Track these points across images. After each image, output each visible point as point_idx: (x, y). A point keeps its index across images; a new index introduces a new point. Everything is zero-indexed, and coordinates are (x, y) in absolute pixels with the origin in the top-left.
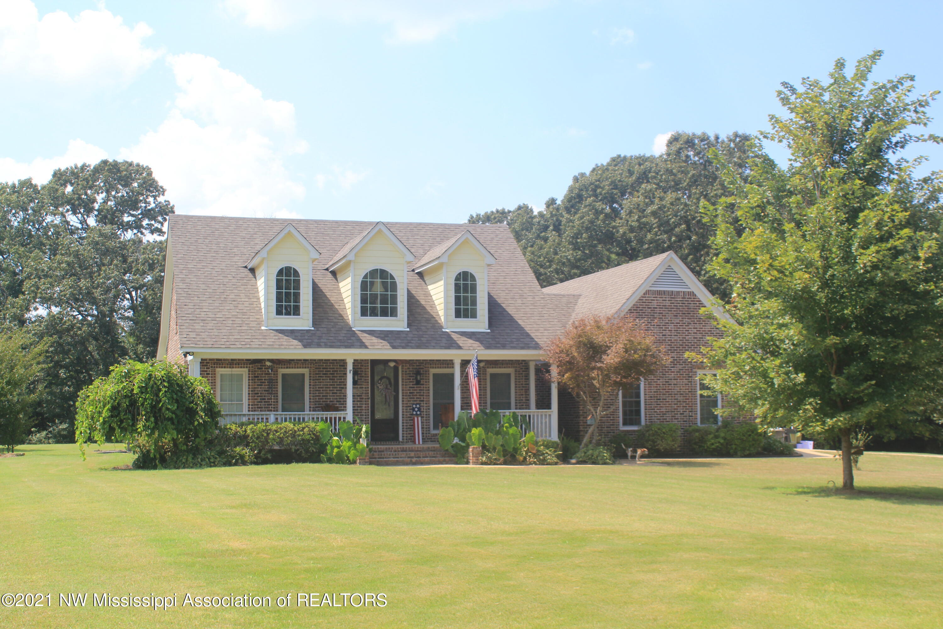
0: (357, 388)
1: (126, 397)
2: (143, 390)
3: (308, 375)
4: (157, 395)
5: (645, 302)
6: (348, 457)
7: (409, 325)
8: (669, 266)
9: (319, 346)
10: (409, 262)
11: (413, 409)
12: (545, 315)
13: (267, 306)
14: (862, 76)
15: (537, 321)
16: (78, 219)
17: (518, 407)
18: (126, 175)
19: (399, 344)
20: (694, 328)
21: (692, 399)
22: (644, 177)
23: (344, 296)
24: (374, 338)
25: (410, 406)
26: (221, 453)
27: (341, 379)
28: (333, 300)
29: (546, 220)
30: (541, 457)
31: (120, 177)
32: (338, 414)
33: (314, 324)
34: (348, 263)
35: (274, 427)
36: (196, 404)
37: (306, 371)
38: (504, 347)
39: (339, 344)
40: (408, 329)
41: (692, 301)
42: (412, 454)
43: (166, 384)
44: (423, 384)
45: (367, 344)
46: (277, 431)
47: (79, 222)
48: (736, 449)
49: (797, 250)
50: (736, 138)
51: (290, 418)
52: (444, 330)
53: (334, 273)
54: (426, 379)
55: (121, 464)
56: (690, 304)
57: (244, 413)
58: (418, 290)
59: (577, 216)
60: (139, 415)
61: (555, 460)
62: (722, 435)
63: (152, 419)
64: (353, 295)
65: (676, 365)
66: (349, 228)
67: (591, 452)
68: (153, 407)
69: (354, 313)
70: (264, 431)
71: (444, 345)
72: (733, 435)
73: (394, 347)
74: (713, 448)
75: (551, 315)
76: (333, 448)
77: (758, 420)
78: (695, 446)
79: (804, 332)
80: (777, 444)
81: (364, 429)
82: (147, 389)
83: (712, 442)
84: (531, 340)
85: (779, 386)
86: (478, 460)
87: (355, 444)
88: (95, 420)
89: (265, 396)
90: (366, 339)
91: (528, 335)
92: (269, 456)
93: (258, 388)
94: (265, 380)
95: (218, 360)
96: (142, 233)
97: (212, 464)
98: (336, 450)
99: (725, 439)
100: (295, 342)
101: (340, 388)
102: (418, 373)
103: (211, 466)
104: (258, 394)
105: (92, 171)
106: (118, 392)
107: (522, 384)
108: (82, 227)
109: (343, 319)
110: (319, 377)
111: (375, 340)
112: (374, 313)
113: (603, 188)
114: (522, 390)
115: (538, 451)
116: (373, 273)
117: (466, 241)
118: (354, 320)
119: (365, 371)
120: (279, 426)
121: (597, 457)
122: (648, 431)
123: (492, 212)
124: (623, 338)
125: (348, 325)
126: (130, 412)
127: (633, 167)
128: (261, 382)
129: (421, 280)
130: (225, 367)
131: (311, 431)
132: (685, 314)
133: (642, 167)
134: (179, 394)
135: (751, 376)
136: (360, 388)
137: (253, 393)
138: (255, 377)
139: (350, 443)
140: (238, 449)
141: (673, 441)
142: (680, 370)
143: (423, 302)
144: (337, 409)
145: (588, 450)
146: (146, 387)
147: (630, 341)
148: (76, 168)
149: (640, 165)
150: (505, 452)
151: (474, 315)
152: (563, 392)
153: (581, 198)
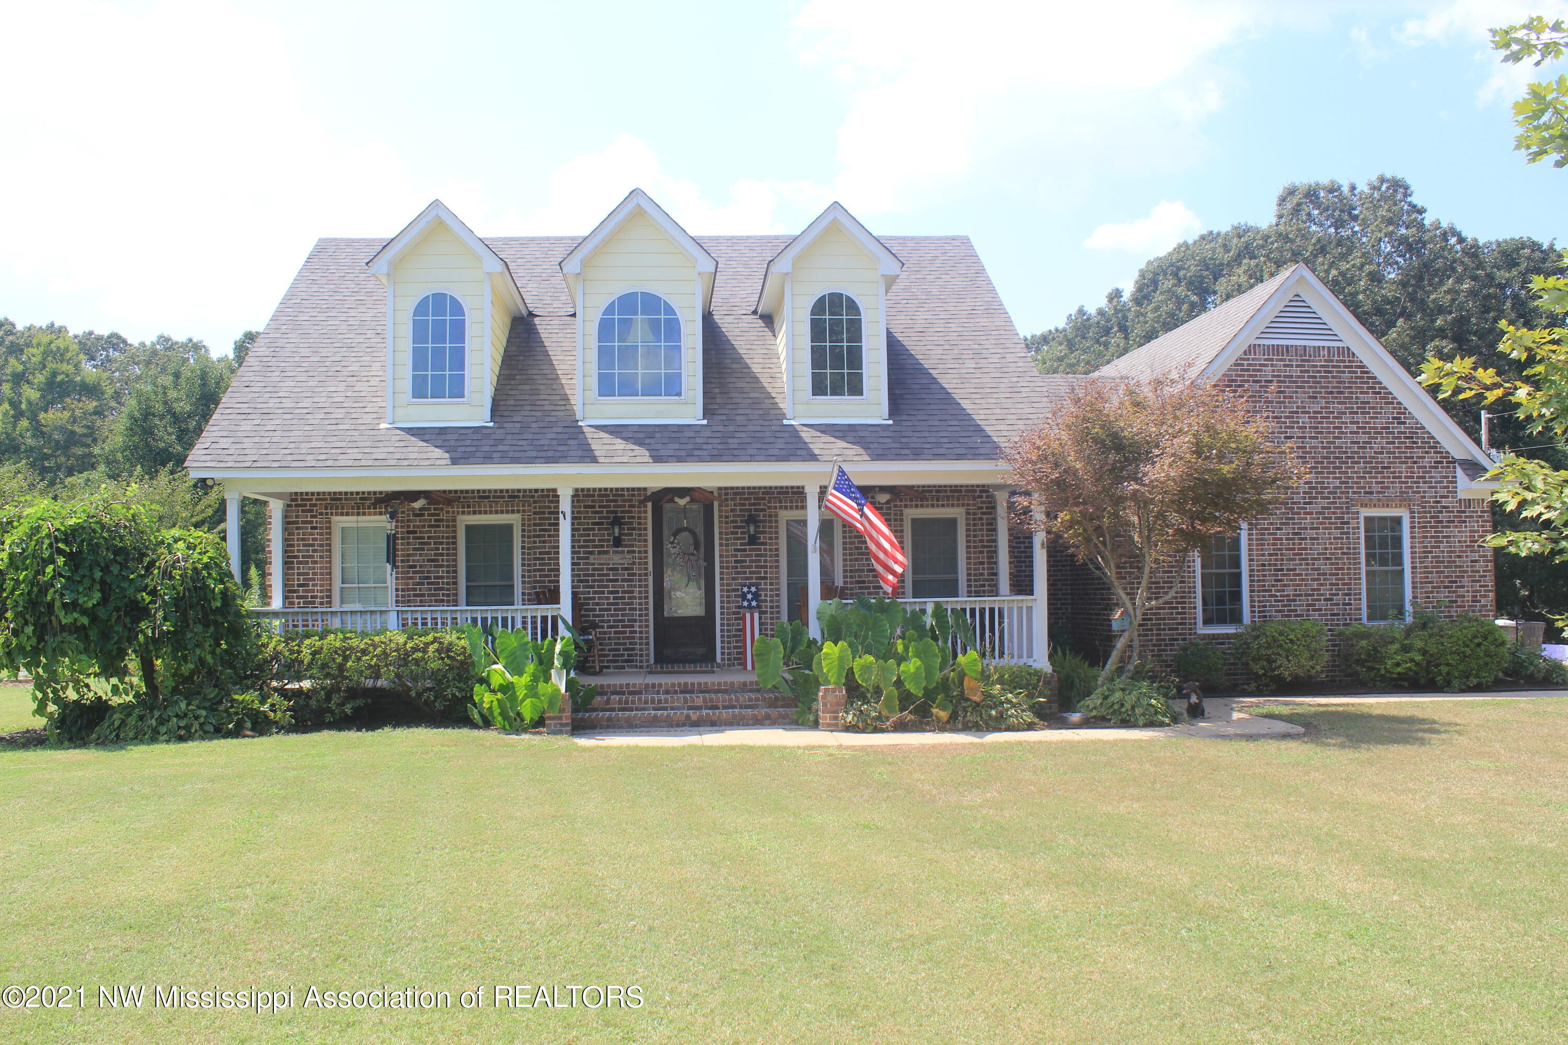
0: (623, 552)
3: (520, 528)
5: (1248, 370)
7: (707, 412)
8: (1298, 296)
10: (705, 276)
11: (744, 597)
12: (1022, 389)
13: (392, 378)
15: (1003, 401)
17: (973, 589)
19: (671, 453)
20: (1352, 423)
21: (1349, 569)
22: (1247, 251)
24: (619, 441)
25: (737, 590)
27: (589, 535)
29: (1108, 321)
30: (993, 712)
32: (539, 610)
33: (494, 415)
37: (514, 519)
38: (917, 455)
39: (539, 454)
40: (705, 422)
41: (1345, 367)
44: (765, 544)
45: (597, 453)
46: (364, 652)
48: (1448, 673)
50: (1382, 185)
52: (785, 422)
54: (771, 533)
56: (1344, 372)
58: (754, 347)
59: (1149, 308)
61: (1028, 717)
62: (1419, 644)
64: (581, 350)
65: (1316, 498)
67: (1118, 695)
69: (587, 387)
71: (777, 452)
72: (1442, 644)
73: (657, 459)
74: (1399, 673)
75: (1038, 389)
78: (1358, 668)
83: (1396, 661)
84: (985, 440)
86: (836, 718)
87: (538, 683)
89: (428, 572)
91: (979, 430)
93: (415, 555)
94: (429, 538)
98: (491, 696)
99: (1424, 652)
101: (585, 553)
102: (752, 519)
104: (415, 566)
107: (982, 541)
110: (541, 530)
111: (620, 444)
112: (628, 389)
113: (1188, 269)
114: (982, 552)
115: (989, 696)
116: (627, 301)
118: (586, 402)
119: (639, 518)
121: (1133, 708)
122: (1257, 637)
125: (574, 414)
127: (1230, 241)
128: (420, 543)
129: (766, 329)
130: (348, 514)
131: (446, 651)
132: (1331, 393)
133: (1242, 239)
136: (629, 552)
138: (409, 532)
141: (1312, 657)
142: (1323, 508)
143: (756, 369)
145: (1112, 691)
149: (1240, 237)
150: (906, 699)
151: (856, 388)
152: (1055, 550)
153: (1155, 282)
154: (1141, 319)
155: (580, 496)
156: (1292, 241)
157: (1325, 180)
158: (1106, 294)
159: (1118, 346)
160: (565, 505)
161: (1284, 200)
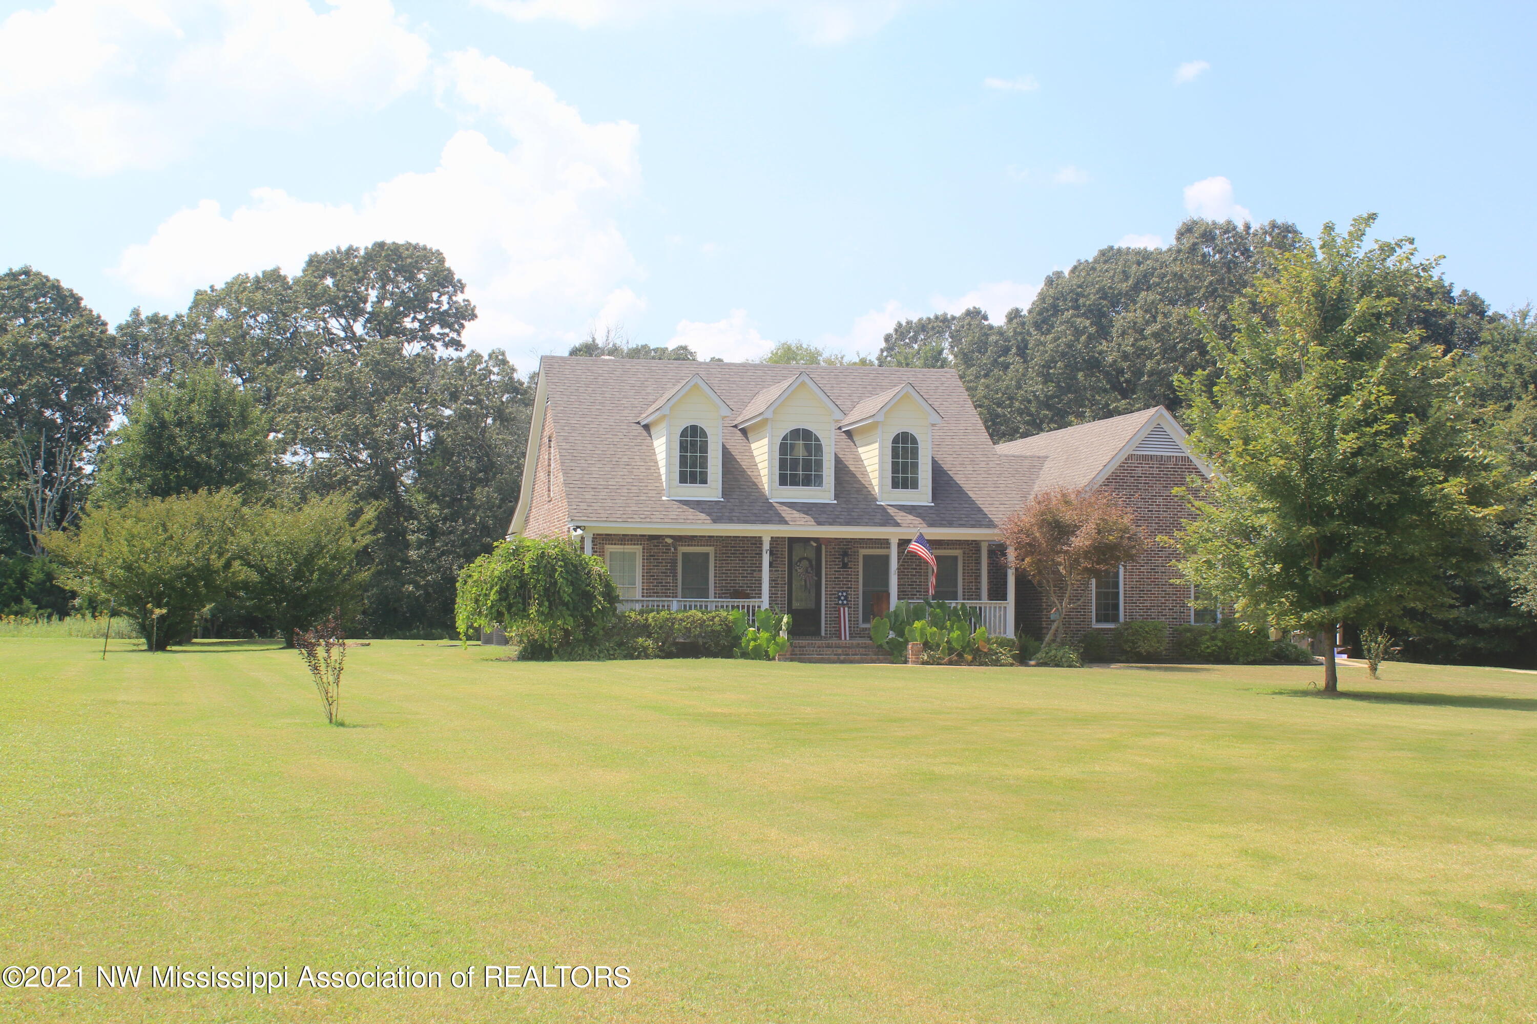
0: (775, 571)
1: (515, 577)
2: (535, 569)
3: (714, 555)
4: (551, 576)
5: (1127, 470)
6: (767, 652)
7: (836, 497)
8: (1158, 424)
9: (731, 520)
10: (837, 421)
11: (839, 598)
13: (669, 472)
15: (991, 492)
16: (341, 324)
17: (966, 597)
18: (411, 263)
19: (825, 520)
21: (1184, 591)
22: (1143, 283)
23: (758, 460)
24: (795, 512)
25: (835, 594)
26: (620, 644)
27: (755, 560)
28: (744, 464)
29: (1007, 340)
30: (994, 657)
31: (403, 266)
32: (752, 602)
33: (724, 495)
34: (765, 422)
35: (680, 616)
36: (593, 587)
37: (710, 550)
38: (950, 524)
39: (754, 518)
40: (835, 502)
41: (1186, 468)
42: (840, 651)
43: (560, 563)
44: (851, 568)
45: (787, 519)
46: (682, 621)
47: (340, 327)
48: (1237, 654)
50: (1273, 230)
51: (696, 606)
52: (878, 503)
53: (744, 432)
54: (855, 562)
55: (502, 656)
56: (1185, 472)
57: (637, 598)
58: (846, 453)
59: (1050, 337)
60: (530, 598)
61: (1010, 660)
62: (1220, 636)
63: (546, 604)
64: (770, 460)
65: (1165, 548)
66: (760, 373)
67: (1053, 652)
68: (546, 590)
69: (771, 481)
70: (667, 619)
71: (878, 521)
72: (1233, 636)
73: (819, 523)
74: (1209, 653)
76: (749, 641)
77: (1237, 615)
78: (1186, 650)
80: (1290, 648)
81: (785, 620)
82: (538, 569)
83: (1206, 645)
84: (984, 516)
85: (1253, 577)
86: (918, 658)
87: (774, 638)
88: (481, 603)
89: (662, 579)
90: (786, 513)
91: (980, 510)
92: (674, 649)
93: (654, 569)
94: (663, 559)
95: (607, 535)
96: (433, 347)
97: (611, 657)
98: (752, 644)
99: (1223, 641)
100: (703, 516)
101: (751, 570)
102: (845, 554)
103: (610, 659)
104: (654, 576)
105: (363, 257)
106: (507, 571)
107: (972, 569)
108: (346, 336)
109: (758, 488)
110: (726, 557)
111: (796, 514)
112: (794, 482)
113: (1087, 297)
114: (972, 576)
115: (990, 649)
116: (795, 433)
117: (907, 395)
118: (771, 489)
119: (783, 551)
120: (686, 614)
121: (1061, 658)
122: (1127, 629)
123: (929, 319)
124: (1096, 516)
125: (764, 495)
126: (520, 595)
127: (1130, 267)
128: (657, 563)
129: (850, 441)
130: (615, 544)
131: (724, 621)
133: (1141, 268)
134: (574, 575)
135: (1223, 564)
136: (778, 571)
137: (648, 576)
138: (650, 556)
139: (768, 635)
140: (640, 640)
141: (1158, 642)
142: (1169, 554)
143: (852, 468)
144: (747, 596)
145: (1051, 651)
146: (538, 567)
147: (1103, 520)
148: (339, 252)
149: (1139, 264)
150: (951, 650)
151: (914, 485)
152: (1022, 579)
153: (1056, 310)
154: (1041, 348)
155: (774, 540)
156: (1186, 281)
157: (1221, 220)
158: (1005, 313)
159: (1017, 371)
160: (766, 546)
161: (1182, 234)
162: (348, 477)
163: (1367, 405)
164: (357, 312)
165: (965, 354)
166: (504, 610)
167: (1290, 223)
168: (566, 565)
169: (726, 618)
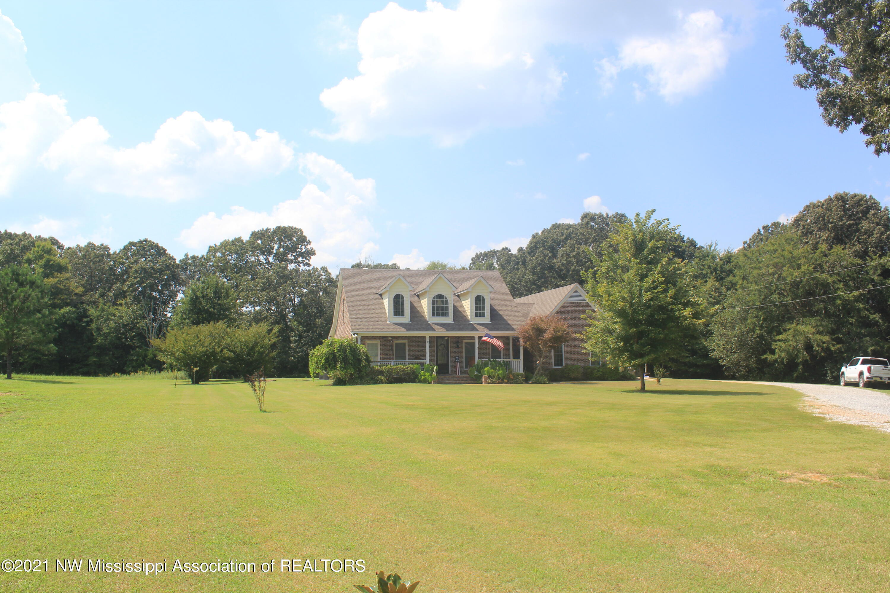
0: (431, 349)
1: (331, 354)
2: (339, 350)
3: (407, 343)
4: (345, 353)
5: (564, 308)
6: (428, 380)
7: (454, 320)
8: (576, 290)
9: (414, 330)
10: (453, 291)
11: (456, 359)
13: (389, 312)
14: (648, 218)
17: (504, 358)
18: (290, 234)
19: (449, 329)
21: (587, 353)
22: (569, 237)
23: (423, 306)
25: (454, 358)
26: (372, 379)
28: (418, 308)
29: (518, 259)
30: (516, 381)
31: (287, 235)
32: (422, 361)
33: (411, 320)
34: (426, 292)
35: (395, 367)
36: (361, 357)
37: (406, 341)
38: (498, 330)
39: (422, 329)
40: (454, 322)
41: (586, 306)
42: (456, 379)
43: (348, 348)
44: (460, 347)
45: (435, 329)
46: (396, 369)
47: (264, 259)
48: (608, 377)
49: (619, 292)
50: (617, 216)
51: (401, 363)
52: (470, 322)
53: (418, 296)
54: (461, 345)
55: (327, 384)
56: (586, 308)
57: (378, 361)
58: (458, 304)
59: (534, 258)
60: (337, 361)
61: (522, 381)
62: (601, 370)
63: (343, 363)
64: (428, 306)
66: (424, 273)
67: (538, 378)
68: (343, 358)
69: (429, 315)
70: (390, 369)
71: (470, 329)
72: (607, 370)
73: (448, 331)
74: (597, 377)
76: (421, 376)
77: (608, 362)
78: (588, 376)
79: (622, 326)
80: (627, 374)
81: (435, 368)
83: (596, 374)
85: (613, 348)
86: (486, 382)
87: (431, 375)
88: (318, 364)
89: (388, 353)
90: (435, 327)
91: (509, 324)
92: (393, 380)
93: (384, 349)
94: (388, 346)
95: (366, 337)
96: (299, 266)
97: (369, 384)
98: (423, 377)
99: (602, 372)
100: (403, 329)
102: (458, 342)
104: (384, 352)
105: (272, 232)
106: (328, 351)
107: (506, 347)
108: (266, 262)
109: (424, 318)
110: (412, 344)
111: (439, 327)
112: (438, 315)
113: (548, 242)
114: (506, 349)
115: (514, 377)
116: (438, 296)
117: (480, 281)
118: (429, 318)
119: (433, 342)
120: (397, 367)
121: (541, 380)
122: (566, 369)
123: (488, 251)
124: (553, 325)
125: (426, 320)
126: (333, 360)
127: (564, 231)
128: (386, 347)
129: (459, 299)
130: (371, 340)
133: (568, 231)
134: (354, 352)
135: (601, 343)
137: (382, 352)
138: (383, 344)
139: (429, 374)
140: (380, 377)
141: (578, 373)
142: (581, 340)
143: (460, 309)
144: (421, 359)
146: (340, 349)
147: (556, 327)
148: (263, 230)
149: (567, 229)
150: (499, 378)
151: (484, 315)
152: (525, 350)
153: (536, 247)
154: (531, 262)
155: (431, 338)
156: (585, 236)
157: (597, 213)
158: (517, 249)
159: (522, 271)
160: (427, 340)
161: (583, 218)
162: (268, 316)
163: (654, 282)
164: (270, 253)
165: (502, 265)
166: (327, 366)
167: (623, 213)
168: (350, 349)
169: (412, 368)
